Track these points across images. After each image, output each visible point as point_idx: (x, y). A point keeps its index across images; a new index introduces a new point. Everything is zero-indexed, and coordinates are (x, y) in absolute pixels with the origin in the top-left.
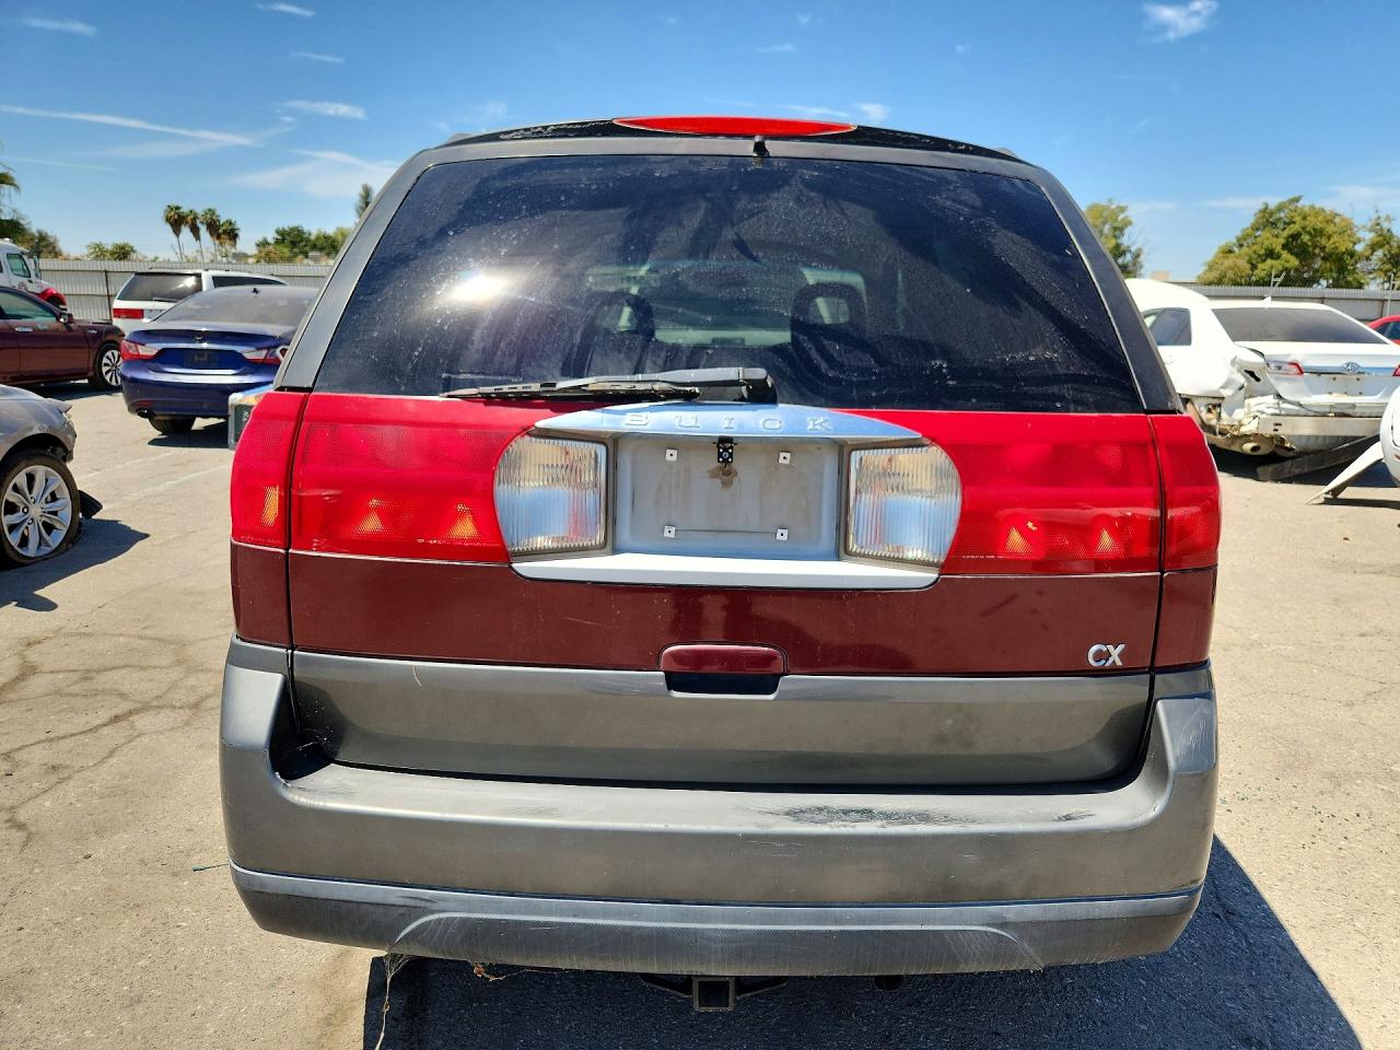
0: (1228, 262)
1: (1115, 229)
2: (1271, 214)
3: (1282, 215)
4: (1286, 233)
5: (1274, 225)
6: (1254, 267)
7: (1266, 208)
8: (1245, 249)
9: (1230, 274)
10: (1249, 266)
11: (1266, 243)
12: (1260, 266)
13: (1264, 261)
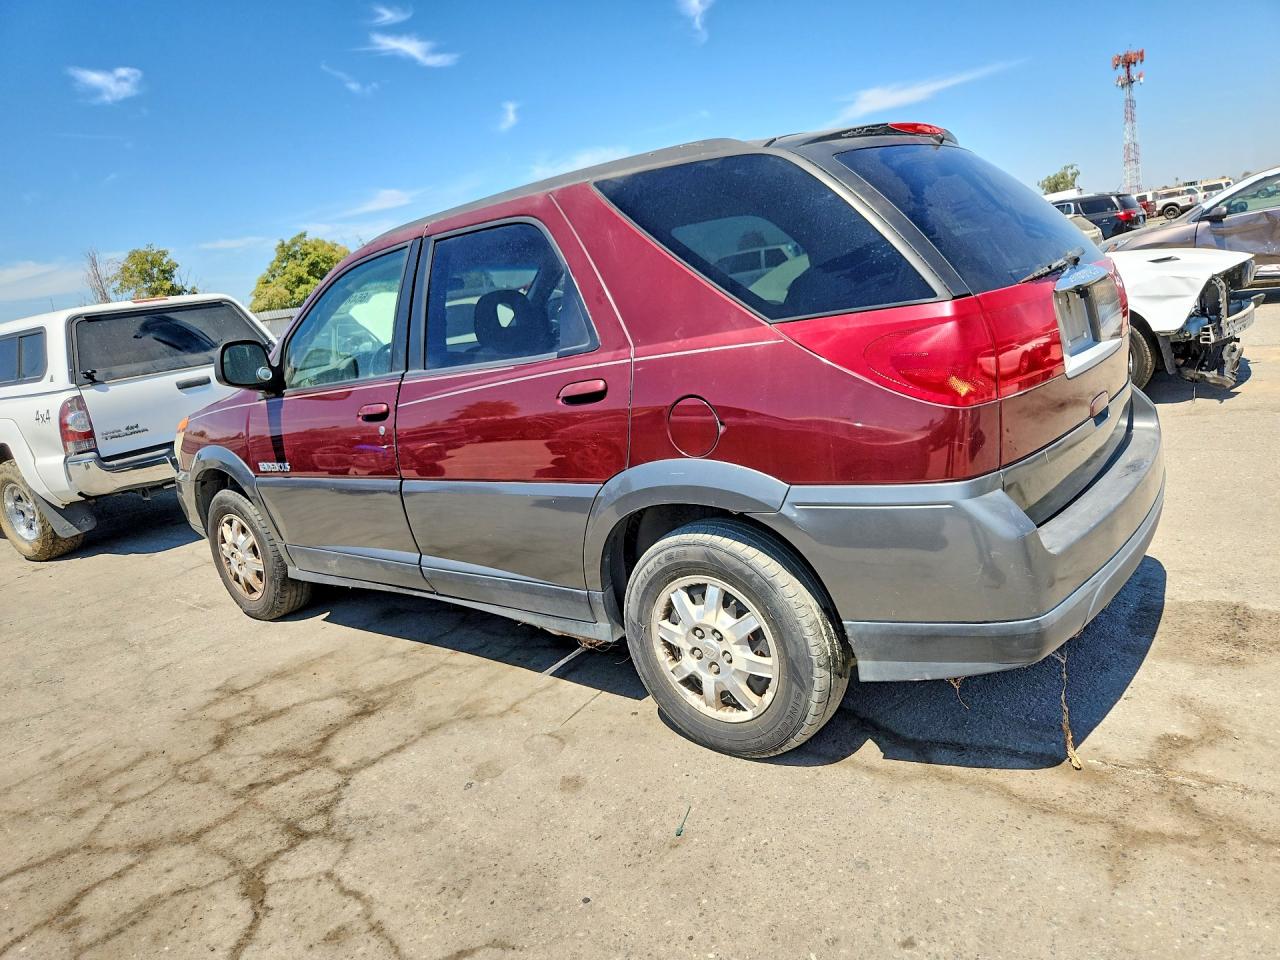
0: (271, 291)
1: (164, 272)
2: (289, 248)
3: (297, 248)
4: (306, 262)
5: (294, 257)
6: (292, 292)
7: (283, 245)
8: (278, 279)
9: (277, 300)
10: (288, 292)
11: (294, 272)
12: (297, 290)
13: (298, 286)
